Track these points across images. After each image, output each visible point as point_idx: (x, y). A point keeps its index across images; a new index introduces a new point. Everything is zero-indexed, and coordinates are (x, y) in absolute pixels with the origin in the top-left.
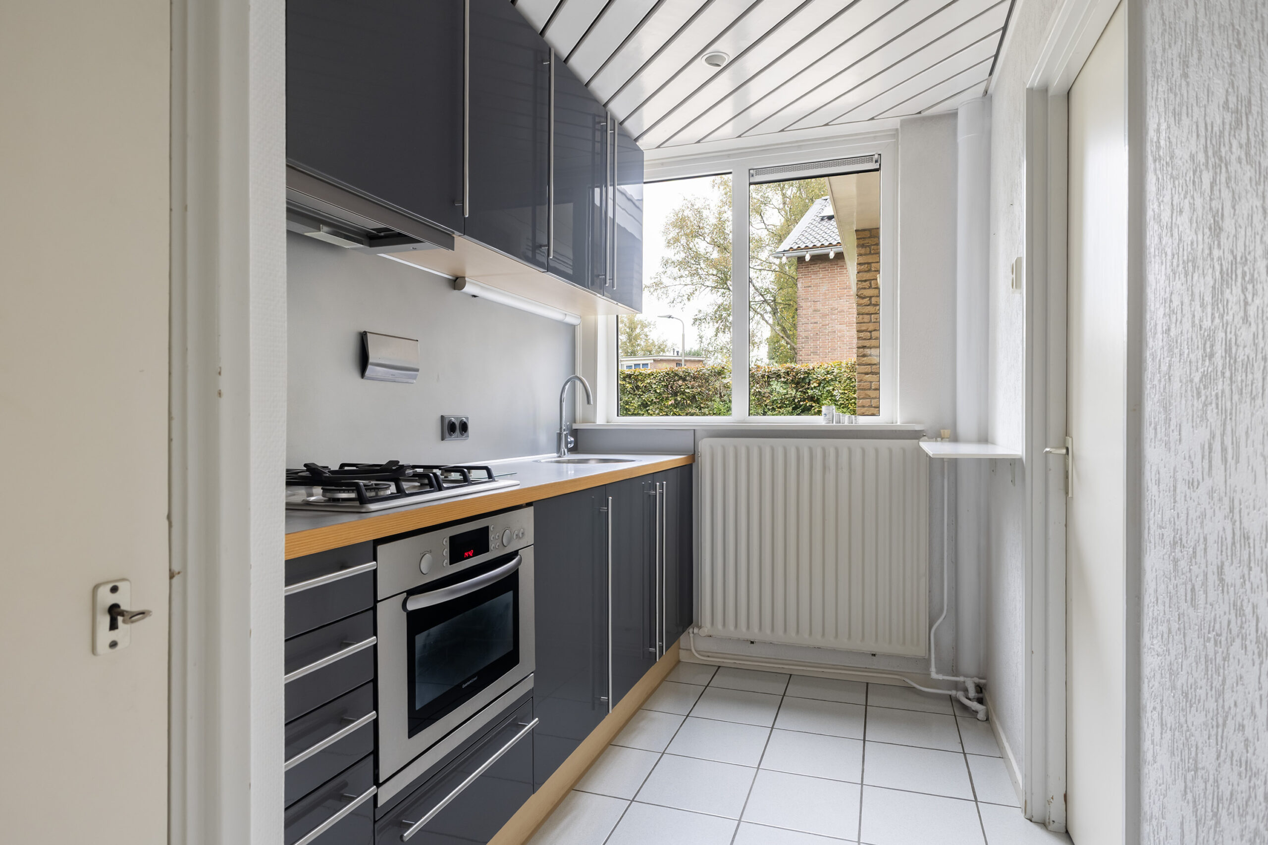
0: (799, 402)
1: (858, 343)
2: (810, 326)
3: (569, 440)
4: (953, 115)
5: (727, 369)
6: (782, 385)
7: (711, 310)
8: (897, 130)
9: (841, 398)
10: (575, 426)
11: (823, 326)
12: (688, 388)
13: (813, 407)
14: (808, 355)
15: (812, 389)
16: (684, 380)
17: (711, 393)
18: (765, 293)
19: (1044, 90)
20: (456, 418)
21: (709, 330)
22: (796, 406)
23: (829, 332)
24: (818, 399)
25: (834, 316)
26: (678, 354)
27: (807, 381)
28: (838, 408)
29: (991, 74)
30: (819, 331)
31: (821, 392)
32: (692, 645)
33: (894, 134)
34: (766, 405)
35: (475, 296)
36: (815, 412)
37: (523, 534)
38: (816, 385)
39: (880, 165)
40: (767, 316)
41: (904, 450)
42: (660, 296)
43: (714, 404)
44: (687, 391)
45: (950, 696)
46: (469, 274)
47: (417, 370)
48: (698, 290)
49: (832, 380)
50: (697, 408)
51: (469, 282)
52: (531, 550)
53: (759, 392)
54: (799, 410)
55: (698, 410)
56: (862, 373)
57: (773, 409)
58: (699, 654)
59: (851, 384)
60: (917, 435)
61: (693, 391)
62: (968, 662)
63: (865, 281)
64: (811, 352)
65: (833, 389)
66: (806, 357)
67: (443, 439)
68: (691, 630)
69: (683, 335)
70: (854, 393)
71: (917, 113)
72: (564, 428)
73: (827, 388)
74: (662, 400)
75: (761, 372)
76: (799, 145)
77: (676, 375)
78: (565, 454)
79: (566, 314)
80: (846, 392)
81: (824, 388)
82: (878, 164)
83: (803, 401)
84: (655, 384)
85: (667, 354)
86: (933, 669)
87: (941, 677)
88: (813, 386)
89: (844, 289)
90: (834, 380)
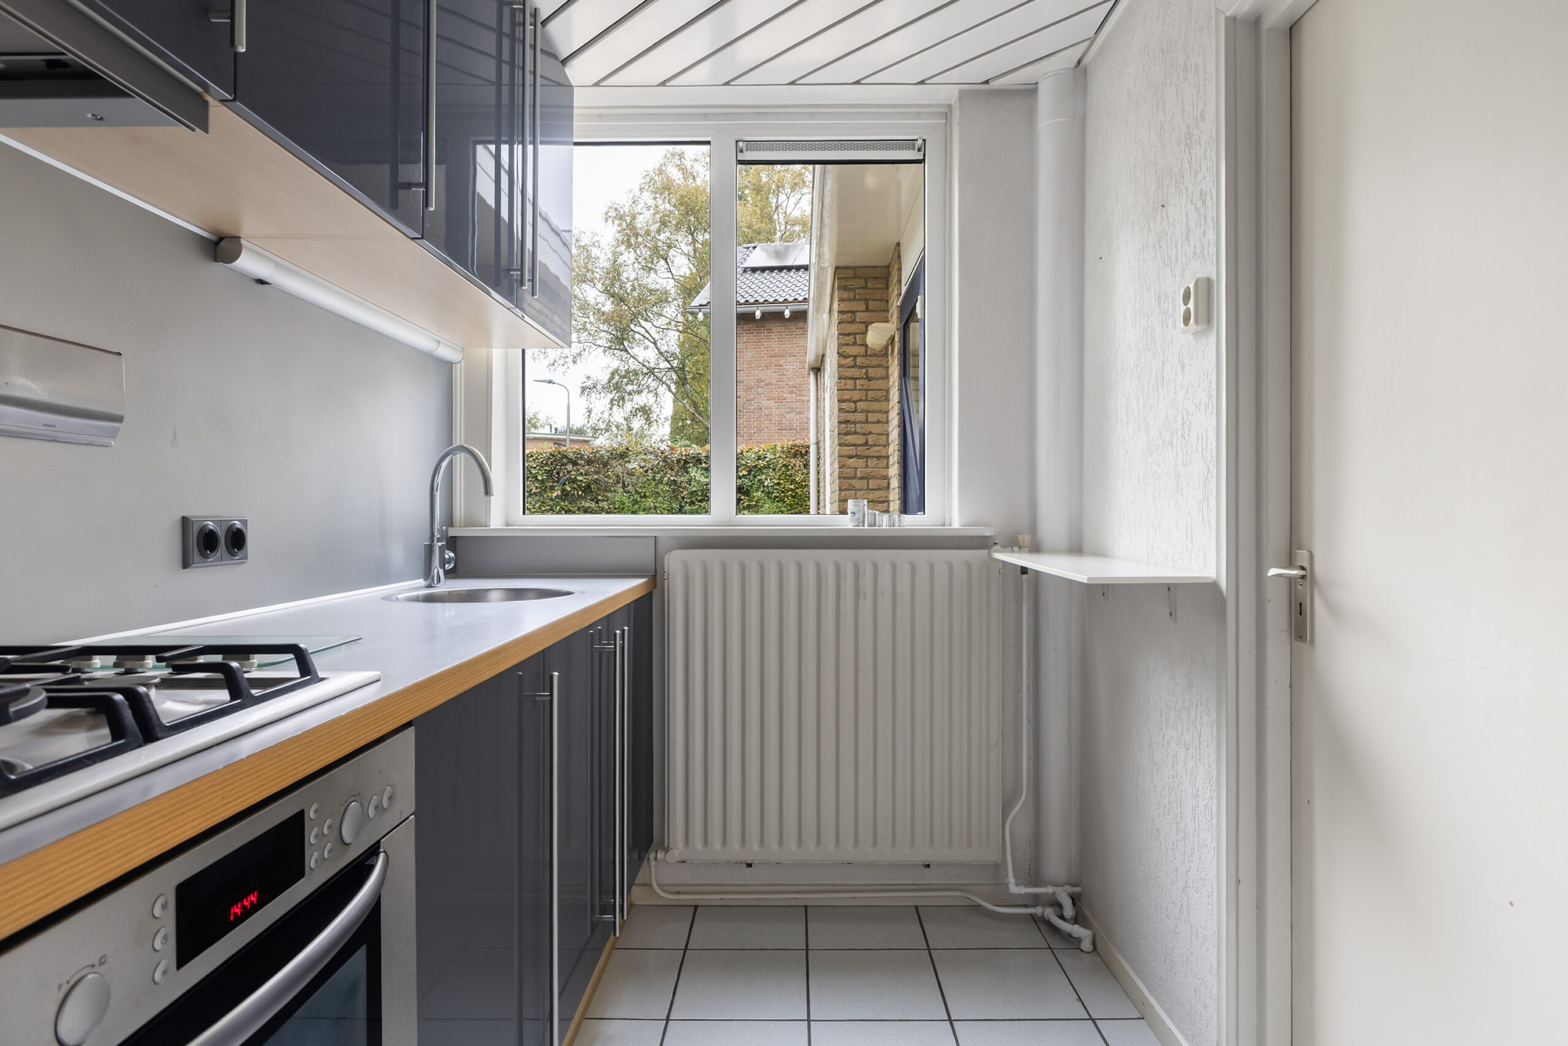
1: (839, 416)
3: (447, 556)
4: (1031, 91)
5: (631, 451)
6: (703, 472)
7: (604, 377)
8: (950, 106)
9: (776, 489)
10: (452, 532)
11: (747, 400)
12: (581, 474)
13: (742, 500)
16: (575, 463)
17: (611, 481)
18: (672, 359)
19: (1255, 22)
20: (219, 522)
21: (601, 403)
23: (754, 409)
25: (760, 390)
26: (556, 432)
28: (772, 502)
29: (1099, 29)
30: (743, 407)
31: (751, 481)
32: (653, 878)
33: (946, 113)
34: (683, 498)
35: (261, 282)
36: (744, 507)
37: (390, 798)
38: (745, 473)
39: (924, 155)
40: (673, 387)
41: (969, 565)
42: (536, 355)
43: (615, 496)
44: (580, 478)
45: (1031, 915)
46: (248, 228)
47: (119, 419)
48: (587, 350)
49: (765, 467)
50: (593, 500)
51: (247, 248)
52: (408, 832)
53: (674, 480)
55: (594, 504)
56: (844, 456)
57: (692, 503)
58: (665, 891)
59: (788, 473)
60: (983, 543)
61: (587, 479)
62: (1056, 861)
63: (848, 335)
65: (766, 479)
67: (186, 565)
68: (652, 856)
69: (569, 406)
70: (792, 484)
71: (982, 83)
72: (437, 535)
73: (759, 477)
74: (545, 491)
75: (676, 456)
76: (812, 111)
77: (565, 457)
78: (439, 581)
79: (439, 342)
80: (782, 482)
81: (755, 476)
82: (922, 153)
84: (535, 468)
85: (541, 431)
86: (1011, 880)
87: (1022, 890)
88: (741, 474)
89: (772, 357)
90: (767, 467)
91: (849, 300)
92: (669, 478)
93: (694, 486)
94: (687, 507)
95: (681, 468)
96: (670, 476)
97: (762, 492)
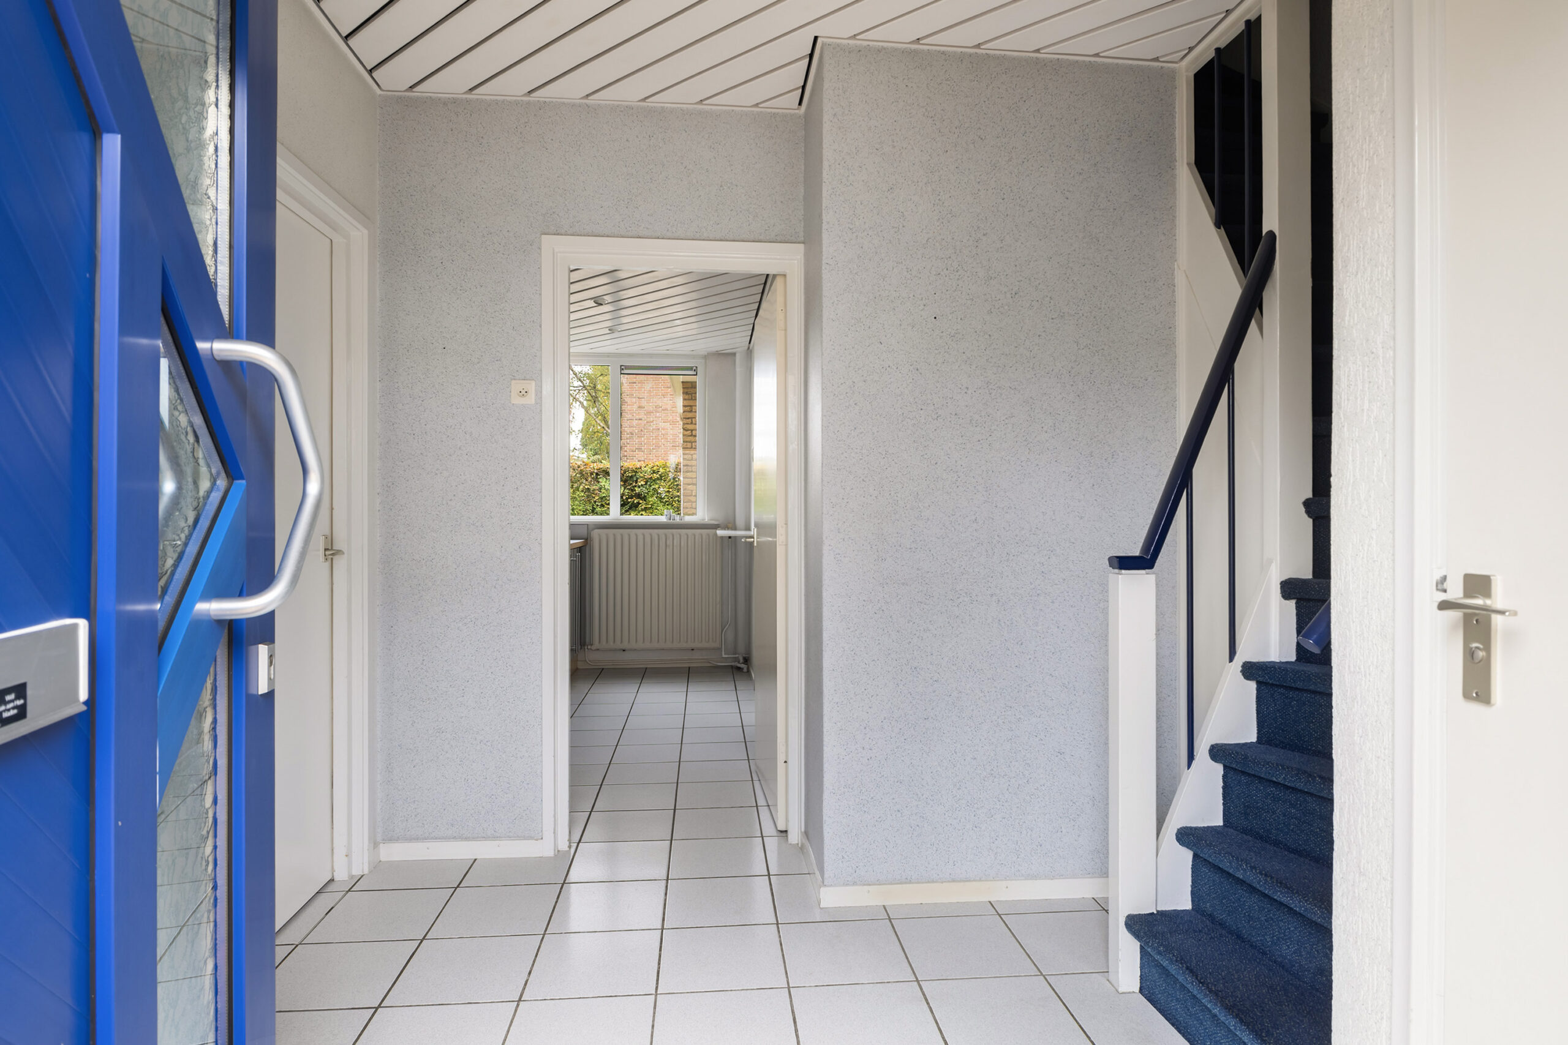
0: (627, 499)
2: (635, 423)
4: (734, 354)
8: (705, 357)
9: (666, 496)
11: (647, 422)
13: (640, 504)
14: (633, 451)
15: (639, 487)
22: (624, 502)
23: (653, 429)
24: (645, 496)
25: (658, 414)
27: (635, 479)
29: (750, 343)
30: (644, 428)
31: (647, 489)
32: (586, 657)
34: (595, 502)
36: (642, 509)
38: (643, 483)
40: (585, 404)
45: (732, 664)
49: (658, 479)
53: (588, 489)
54: (627, 507)
58: (591, 662)
62: (741, 649)
64: (636, 449)
65: (659, 488)
66: (631, 453)
68: (586, 648)
71: (716, 353)
73: (653, 487)
80: (671, 490)
81: (650, 486)
83: (631, 498)
86: (723, 653)
87: (727, 656)
88: (640, 484)
89: (667, 387)
90: (660, 479)
91: (689, 400)
92: (584, 487)
93: (604, 493)
94: (598, 509)
95: (593, 478)
96: (584, 485)
97: (656, 497)
